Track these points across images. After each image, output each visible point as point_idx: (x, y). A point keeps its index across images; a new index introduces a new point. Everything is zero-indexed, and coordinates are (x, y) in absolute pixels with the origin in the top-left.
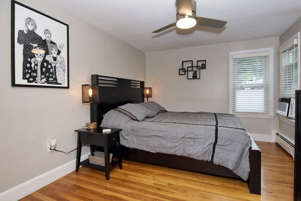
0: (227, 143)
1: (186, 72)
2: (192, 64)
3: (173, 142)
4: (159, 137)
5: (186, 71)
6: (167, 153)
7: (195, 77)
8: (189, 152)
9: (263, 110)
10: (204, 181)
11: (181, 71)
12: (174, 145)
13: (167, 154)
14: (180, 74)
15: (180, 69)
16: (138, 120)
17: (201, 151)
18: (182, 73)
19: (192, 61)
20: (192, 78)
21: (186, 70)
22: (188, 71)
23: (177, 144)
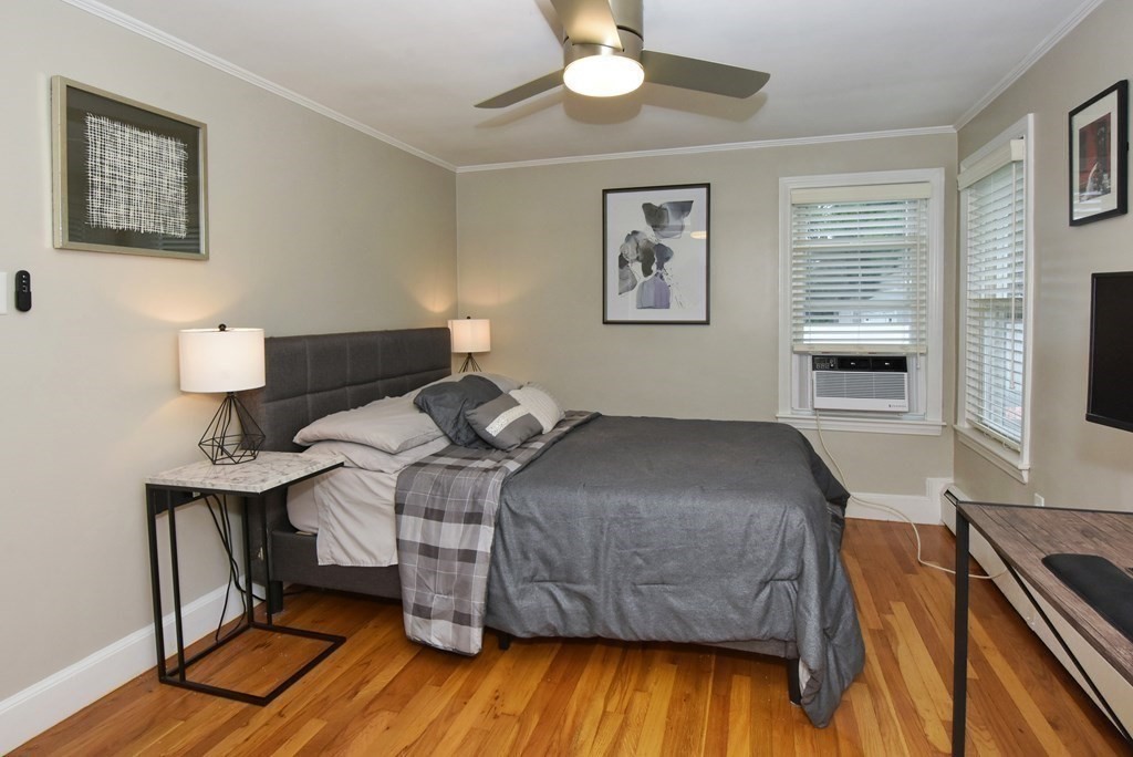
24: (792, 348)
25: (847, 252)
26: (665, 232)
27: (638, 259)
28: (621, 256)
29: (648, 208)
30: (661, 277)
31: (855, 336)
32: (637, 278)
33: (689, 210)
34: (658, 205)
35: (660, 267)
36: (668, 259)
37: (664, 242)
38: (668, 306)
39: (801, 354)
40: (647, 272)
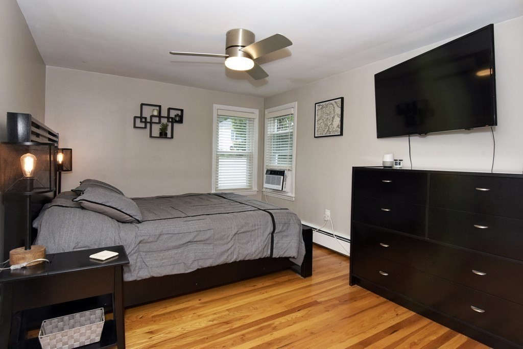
0: (285, 228)
1: (148, 125)
2: (160, 112)
3: (223, 245)
4: (198, 243)
5: (148, 122)
6: (212, 266)
7: (163, 134)
8: (246, 253)
9: (244, 185)
10: (256, 287)
11: (138, 120)
12: (226, 247)
13: (214, 267)
14: (135, 127)
15: (135, 118)
16: (138, 220)
17: (261, 246)
18: (138, 124)
19: (160, 107)
20: (158, 136)
21: (148, 120)
22: (151, 123)
23: (230, 245)
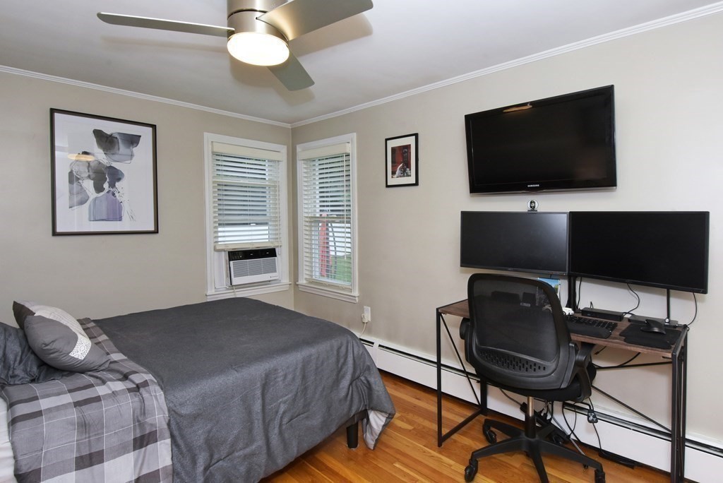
24: (215, 247)
25: (242, 186)
26: (116, 157)
27: (89, 177)
28: (71, 174)
29: (99, 134)
30: (114, 194)
31: (250, 238)
32: (89, 194)
33: (137, 143)
34: (109, 133)
35: (112, 185)
36: (119, 180)
37: (115, 165)
38: (120, 219)
39: (219, 251)
40: (99, 188)
